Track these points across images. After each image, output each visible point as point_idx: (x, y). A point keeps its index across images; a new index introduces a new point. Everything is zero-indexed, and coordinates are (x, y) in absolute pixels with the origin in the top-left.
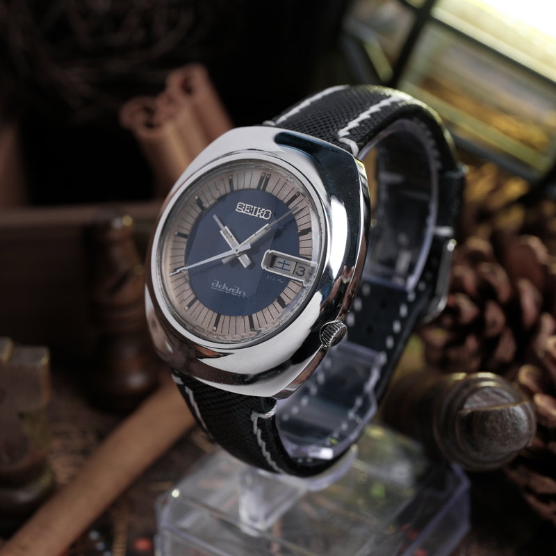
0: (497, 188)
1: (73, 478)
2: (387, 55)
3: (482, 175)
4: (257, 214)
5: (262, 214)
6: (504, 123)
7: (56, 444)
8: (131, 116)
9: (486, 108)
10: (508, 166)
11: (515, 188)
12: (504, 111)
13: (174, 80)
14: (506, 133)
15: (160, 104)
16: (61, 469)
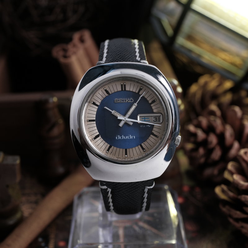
0: (220, 84)
1: (31, 214)
2: (171, 25)
3: (214, 79)
6: (223, 55)
7: (24, 199)
8: (57, 52)
9: (215, 49)
10: (225, 75)
11: (228, 85)
12: (223, 50)
13: (76, 37)
14: (224, 60)
15: (70, 47)
16: (26, 210)
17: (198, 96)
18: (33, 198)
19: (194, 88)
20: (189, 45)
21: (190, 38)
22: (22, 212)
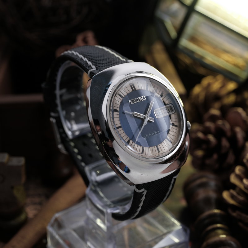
0: (223, 86)
1: (36, 216)
2: (175, 27)
3: (217, 80)
4: (140, 100)
5: (142, 99)
6: (226, 57)
7: (28, 201)
9: (218, 50)
10: (228, 76)
11: (231, 86)
12: (226, 52)
13: (80, 38)
14: (227, 61)
16: (30, 211)
17: (202, 97)
18: (37, 200)
19: (197, 90)
20: (192, 46)
21: (193, 39)
22: (27, 214)
